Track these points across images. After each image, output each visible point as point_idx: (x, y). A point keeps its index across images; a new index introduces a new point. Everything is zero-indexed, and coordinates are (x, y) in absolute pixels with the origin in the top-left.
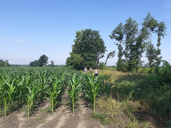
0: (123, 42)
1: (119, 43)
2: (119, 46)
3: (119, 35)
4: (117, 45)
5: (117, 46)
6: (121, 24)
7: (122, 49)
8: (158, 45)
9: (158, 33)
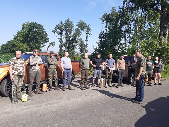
0: (63, 36)
1: (60, 37)
2: (60, 40)
3: (60, 31)
4: (59, 38)
5: (59, 40)
6: (62, 22)
7: (62, 42)
8: (86, 41)
9: (86, 32)
